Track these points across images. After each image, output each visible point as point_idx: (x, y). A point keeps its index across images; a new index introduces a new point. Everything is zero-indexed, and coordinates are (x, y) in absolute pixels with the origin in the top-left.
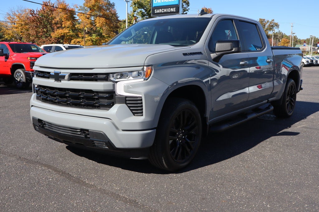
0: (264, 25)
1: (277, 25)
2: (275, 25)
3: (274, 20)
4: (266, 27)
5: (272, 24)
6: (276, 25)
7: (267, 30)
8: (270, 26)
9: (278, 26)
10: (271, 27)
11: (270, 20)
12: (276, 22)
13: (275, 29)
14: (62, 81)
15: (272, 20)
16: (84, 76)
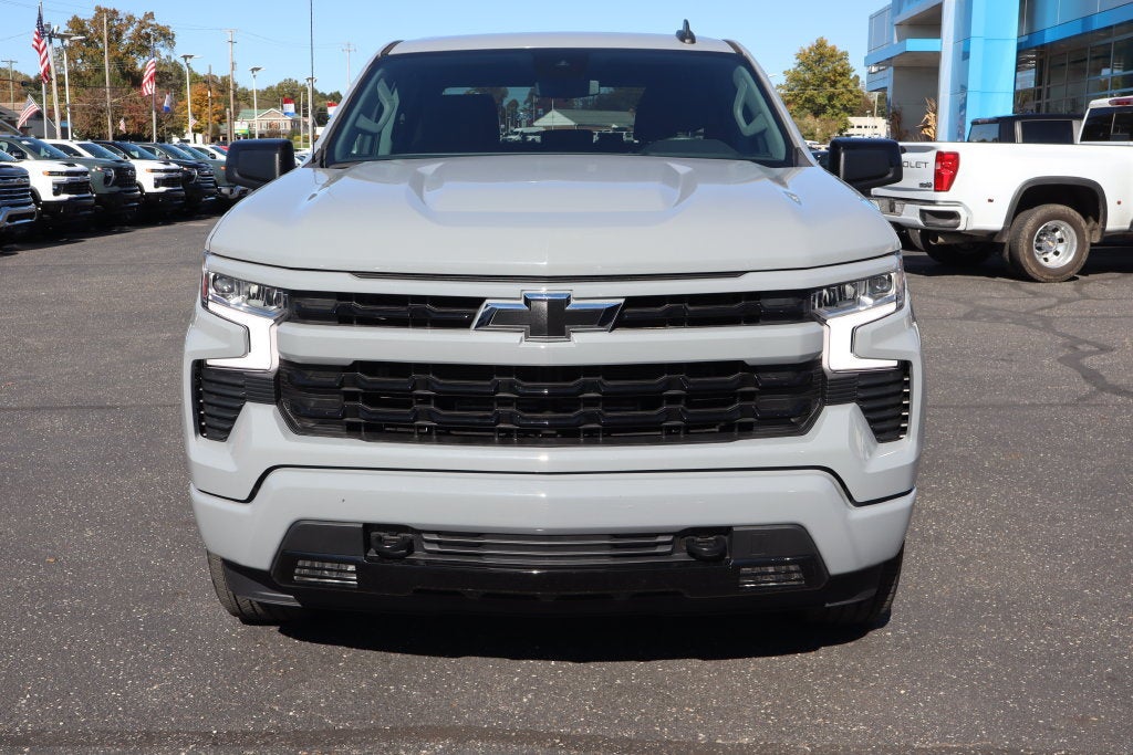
0: (119, 34)
1: (166, 36)
2: (161, 34)
3: (152, 14)
4: (127, 41)
5: (149, 30)
6: (164, 36)
7: (129, 52)
8: (138, 35)
9: (172, 40)
10: (143, 44)
11: (139, 16)
12: (161, 24)
13: (161, 49)
14: (573, 335)
15: (146, 15)
16: (690, 304)
